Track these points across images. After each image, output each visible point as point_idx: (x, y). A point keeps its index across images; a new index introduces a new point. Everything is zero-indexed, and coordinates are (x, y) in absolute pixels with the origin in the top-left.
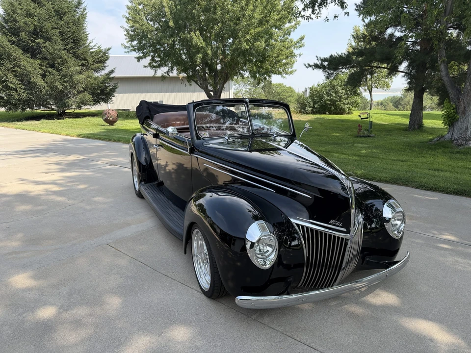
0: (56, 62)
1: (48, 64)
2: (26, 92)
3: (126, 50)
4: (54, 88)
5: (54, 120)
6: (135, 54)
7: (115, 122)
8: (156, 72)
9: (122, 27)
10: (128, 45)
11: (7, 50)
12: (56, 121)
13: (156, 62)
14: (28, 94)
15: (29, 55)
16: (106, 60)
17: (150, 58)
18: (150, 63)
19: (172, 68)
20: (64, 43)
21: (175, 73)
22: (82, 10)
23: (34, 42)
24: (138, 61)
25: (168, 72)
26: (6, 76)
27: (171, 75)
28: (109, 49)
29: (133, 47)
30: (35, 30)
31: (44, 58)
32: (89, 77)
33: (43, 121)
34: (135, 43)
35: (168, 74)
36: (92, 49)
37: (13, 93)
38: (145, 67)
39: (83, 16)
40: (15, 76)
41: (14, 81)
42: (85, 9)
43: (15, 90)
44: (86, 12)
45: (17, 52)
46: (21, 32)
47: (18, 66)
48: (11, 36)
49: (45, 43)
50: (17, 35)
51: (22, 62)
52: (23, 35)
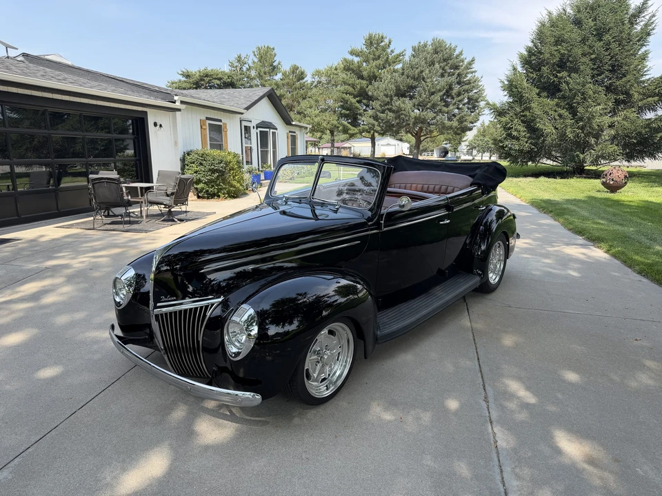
0: (574, 101)
1: (567, 104)
2: (529, 141)
4: (563, 136)
5: (555, 178)
7: (620, 188)
11: (520, 90)
12: (559, 180)
14: (531, 143)
15: (545, 94)
20: (596, 72)
22: (647, 18)
23: (557, 76)
26: (512, 121)
30: (561, 60)
31: (564, 97)
32: (625, 118)
33: (542, 179)
37: (515, 142)
40: (523, 122)
41: (519, 127)
42: (654, 16)
43: (517, 139)
44: (654, 19)
45: (531, 92)
46: (544, 66)
47: (528, 109)
48: (532, 73)
49: (569, 76)
50: (539, 70)
51: (533, 105)
52: (544, 69)
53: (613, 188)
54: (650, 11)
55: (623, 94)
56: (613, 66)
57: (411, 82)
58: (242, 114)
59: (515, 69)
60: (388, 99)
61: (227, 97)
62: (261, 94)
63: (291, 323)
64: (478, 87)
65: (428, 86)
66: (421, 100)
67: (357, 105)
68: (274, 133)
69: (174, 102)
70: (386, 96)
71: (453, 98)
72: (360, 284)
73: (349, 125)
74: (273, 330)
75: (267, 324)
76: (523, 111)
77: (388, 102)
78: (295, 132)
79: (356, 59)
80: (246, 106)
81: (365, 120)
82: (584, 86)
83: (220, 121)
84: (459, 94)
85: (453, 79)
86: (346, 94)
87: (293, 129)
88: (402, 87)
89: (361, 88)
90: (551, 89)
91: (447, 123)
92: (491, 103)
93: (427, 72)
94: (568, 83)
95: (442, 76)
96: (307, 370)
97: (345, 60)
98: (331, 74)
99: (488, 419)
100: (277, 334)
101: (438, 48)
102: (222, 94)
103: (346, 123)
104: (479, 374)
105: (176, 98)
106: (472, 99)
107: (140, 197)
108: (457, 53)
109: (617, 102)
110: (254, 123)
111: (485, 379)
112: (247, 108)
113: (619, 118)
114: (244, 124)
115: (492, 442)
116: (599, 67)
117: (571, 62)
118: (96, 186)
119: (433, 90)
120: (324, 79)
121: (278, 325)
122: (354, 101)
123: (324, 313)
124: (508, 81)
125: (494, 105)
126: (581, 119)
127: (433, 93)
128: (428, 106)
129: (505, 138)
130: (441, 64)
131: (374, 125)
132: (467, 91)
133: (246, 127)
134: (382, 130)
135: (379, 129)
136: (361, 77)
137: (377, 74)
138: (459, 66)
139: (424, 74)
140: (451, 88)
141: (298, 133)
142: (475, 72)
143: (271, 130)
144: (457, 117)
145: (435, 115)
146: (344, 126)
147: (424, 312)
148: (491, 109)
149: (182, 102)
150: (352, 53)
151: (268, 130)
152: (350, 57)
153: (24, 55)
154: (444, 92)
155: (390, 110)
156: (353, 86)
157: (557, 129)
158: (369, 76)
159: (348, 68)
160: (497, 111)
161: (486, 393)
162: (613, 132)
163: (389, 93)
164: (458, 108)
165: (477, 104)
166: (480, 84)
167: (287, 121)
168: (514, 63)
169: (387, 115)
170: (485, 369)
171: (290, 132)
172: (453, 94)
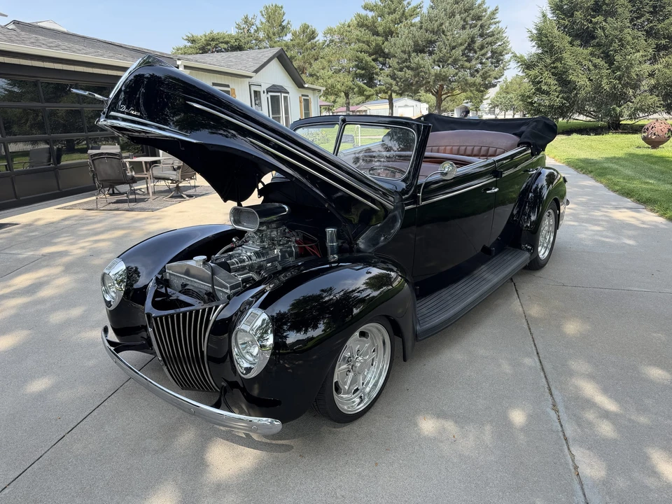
0: (611, 48)
1: (602, 53)
2: (561, 96)
4: (598, 88)
5: (590, 135)
7: (662, 142)
11: (551, 39)
12: (593, 137)
14: (563, 98)
15: (578, 42)
20: (635, 15)
23: (591, 22)
26: (542, 74)
30: (596, 3)
31: (599, 45)
32: (667, 66)
33: (575, 136)
37: (545, 97)
40: (554, 74)
41: (549, 80)
43: (548, 93)
45: (562, 41)
46: (577, 11)
47: (560, 60)
48: (563, 19)
49: (605, 21)
50: (572, 15)
51: (564, 55)
52: (578, 14)
53: (655, 143)
55: (665, 38)
56: (655, 7)
57: (430, 36)
58: (251, 77)
59: (544, 16)
60: (406, 56)
61: (234, 60)
62: (271, 55)
63: (315, 327)
64: (502, 39)
65: (448, 40)
66: (441, 55)
67: (373, 63)
68: (285, 98)
69: (178, 68)
70: (404, 52)
71: (475, 52)
72: (393, 271)
73: (365, 86)
74: (292, 337)
75: (285, 331)
76: (553, 63)
77: (406, 59)
78: (308, 96)
79: (370, 14)
80: (255, 69)
81: (382, 79)
82: (621, 31)
83: (228, 86)
84: (482, 48)
85: (476, 31)
86: (361, 52)
87: (305, 92)
88: (420, 42)
89: (377, 45)
90: (585, 37)
91: (471, 80)
92: (518, 55)
93: (447, 24)
94: (603, 29)
95: (464, 28)
96: (336, 383)
97: (359, 15)
98: (344, 32)
99: (561, 434)
100: (298, 342)
102: (229, 57)
103: (361, 84)
104: (542, 374)
105: (179, 63)
106: (496, 53)
107: (145, 172)
109: (659, 48)
110: (264, 87)
111: (550, 380)
112: (256, 71)
113: (659, 66)
114: (254, 88)
115: (572, 468)
116: (639, 9)
117: (607, 5)
118: (96, 162)
119: (454, 44)
120: (336, 38)
121: (299, 331)
122: (369, 59)
123: (355, 311)
124: (537, 29)
125: (522, 57)
126: (618, 68)
127: (454, 48)
128: (449, 62)
129: (534, 93)
130: (462, 15)
131: (391, 85)
132: (491, 44)
133: (255, 92)
134: (400, 89)
135: (397, 88)
136: (376, 33)
137: (393, 29)
138: (482, 16)
139: (443, 27)
140: (473, 41)
141: (311, 97)
142: (498, 22)
143: (283, 95)
144: (481, 73)
145: (457, 71)
146: (359, 87)
147: (470, 300)
148: (518, 62)
149: (186, 67)
150: (366, 8)
151: (279, 94)
152: (363, 13)
153: (15, 22)
154: (466, 45)
155: (408, 67)
156: (368, 43)
157: (591, 80)
158: (384, 32)
159: (362, 24)
160: (525, 64)
161: (553, 399)
162: (653, 82)
163: (407, 49)
164: (481, 63)
165: (502, 58)
166: (504, 35)
167: (300, 85)
168: (544, 9)
169: (406, 73)
170: (548, 367)
171: (303, 95)
172: (476, 48)
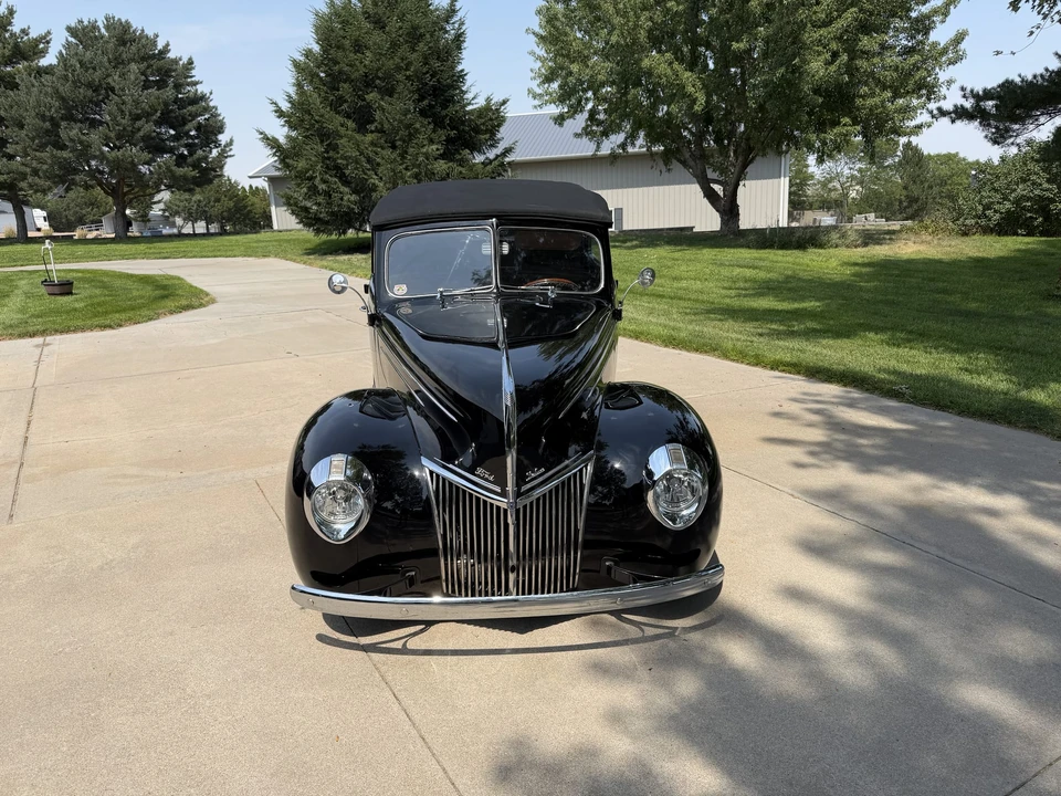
0: (398, 137)
1: (386, 141)
2: (345, 198)
3: (537, 102)
6: (554, 110)
8: (598, 147)
9: (532, 53)
10: (539, 91)
11: (317, 118)
13: (600, 123)
14: (348, 201)
15: (354, 126)
16: (499, 125)
17: (586, 115)
18: (585, 129)
19: (632, 137)
21: (639, 146)
22: (456, 25)
23: (364, 99)
24: (561, 125)
25: (623, 146)
26: (313, 167)
27: (630, 150)
28: (504, 102)
29: (551, 94)
30: (366, 75)
31: (379, 131)
34: (555, 85)
35: (624, 149)
36: (469, 104)
38: (577, 135)
39: (459, 39)
42: (463, 24)
44: (464, 28)
47: (334, 147)
54: (460, 14)
56: (435, 89)
60: (47, 125)
64: (207, 109)
65: (125, 104)
71: (172, 128)
77: (49, 131)
85: (169, 93)
91: (178, 171)
92: (269, 136)
94: (382, 110)
101: (123, 35)
106: (206, 130)
108: (160, 46)
109: (449, 140)
119: (138, 112)
124: (290, 102)
125: (275, 140)
127: (137, 117)
138: (171, 71)
139: (110, 80)
140: (168, 110)
142: (196, 83)
145: (151, 156)
154: (159, 114)
157: (381, 179)
165: (213, 138)
166: (211, 104)
172: (174, 120)
